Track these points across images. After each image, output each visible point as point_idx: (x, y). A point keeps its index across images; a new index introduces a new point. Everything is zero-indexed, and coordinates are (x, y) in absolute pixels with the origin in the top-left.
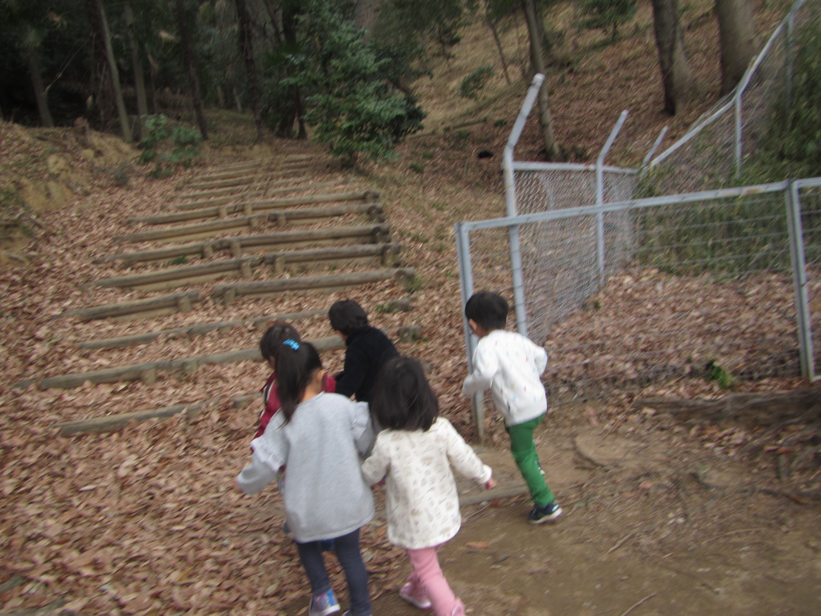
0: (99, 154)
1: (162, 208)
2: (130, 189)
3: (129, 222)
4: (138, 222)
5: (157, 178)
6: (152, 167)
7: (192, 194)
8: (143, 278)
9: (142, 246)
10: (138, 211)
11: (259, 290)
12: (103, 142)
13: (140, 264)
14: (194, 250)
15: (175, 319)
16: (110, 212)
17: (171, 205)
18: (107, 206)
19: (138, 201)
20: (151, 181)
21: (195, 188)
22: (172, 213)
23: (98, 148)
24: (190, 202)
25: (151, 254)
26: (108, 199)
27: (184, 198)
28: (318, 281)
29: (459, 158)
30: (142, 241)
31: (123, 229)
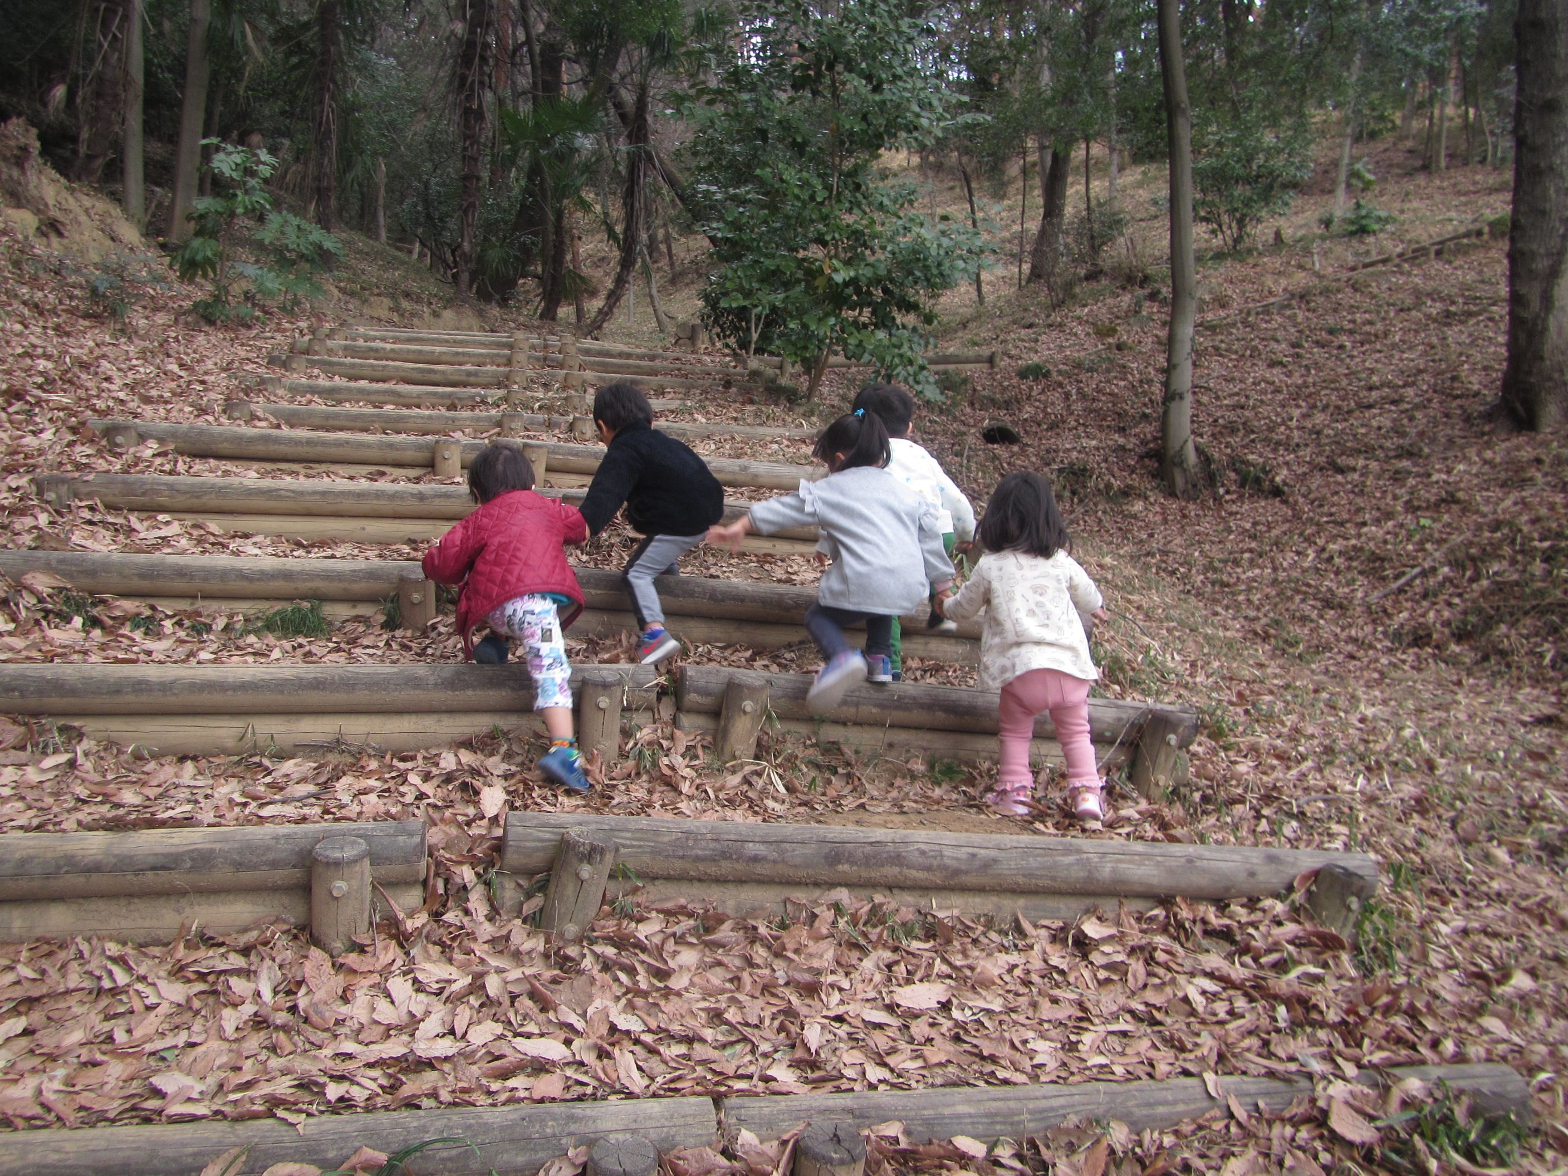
0: (52, 227)
1: (229, 407)
2: (127, 332)
3: (110, 432)
4: (142, 438)
5: (211, 323)
6: (201, 291)
7: (323, 382)
8: (141, 686)
9: (145, 531)
10: (147, 400)
11: (726, 867)
12: (71, 203)
13: (129, 606)
14: (361, 587)
15: (291, 987)
16: (48, 384)
17: (259, 405)
18: (42, 364)
19: (146, 370)
20: (193, 328)
21: (330, 368)
22: (261, 428)
23: (55, 213)
24: (319, 405)
25: (182, 573)
26: (53, 344)
27: (295, 390)
28: (987, 865)
29: (945, 432)
30: (150, 510)
31: (82, 452)
